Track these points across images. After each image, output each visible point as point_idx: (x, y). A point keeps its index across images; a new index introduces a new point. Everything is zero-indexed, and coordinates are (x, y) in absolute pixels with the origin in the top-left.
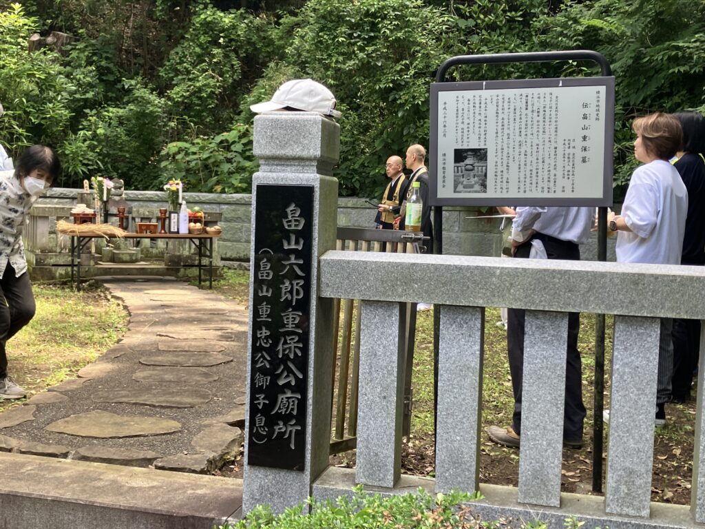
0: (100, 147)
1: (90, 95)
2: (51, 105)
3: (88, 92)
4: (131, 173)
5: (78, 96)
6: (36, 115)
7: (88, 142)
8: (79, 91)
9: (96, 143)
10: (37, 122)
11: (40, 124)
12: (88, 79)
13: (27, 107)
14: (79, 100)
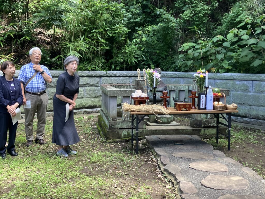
0: (144, 48)
1: (138, 19)
2: (118, 26)
3: (137, 18)
4: (160, 61)
5: (132, 20)
6: (111, 32)
7: (137, 45)
8: (133, 18)
9: (141, 46)
10: (111, 35)
11: (113, 37)
12: (138, 11)
13: (106, 27)
14: (132, 23)
